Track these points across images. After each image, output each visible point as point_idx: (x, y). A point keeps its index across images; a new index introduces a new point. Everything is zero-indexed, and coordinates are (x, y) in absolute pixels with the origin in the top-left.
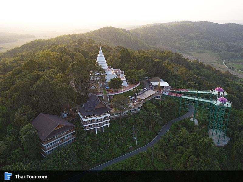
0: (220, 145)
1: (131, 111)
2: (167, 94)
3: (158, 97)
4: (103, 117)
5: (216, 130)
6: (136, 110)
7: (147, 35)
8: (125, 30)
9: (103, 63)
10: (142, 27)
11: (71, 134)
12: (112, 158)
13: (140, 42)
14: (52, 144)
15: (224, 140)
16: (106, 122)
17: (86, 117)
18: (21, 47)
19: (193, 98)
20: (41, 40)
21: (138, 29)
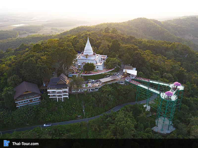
0: (162, 132)
1: (90, 90)
2: (128, 81)
3: (121, 82)
4: (61, 91)
5: (163, 118)
6: (94, 89)
7: (177, 26)
8: (157, 21)
9: (89, 50)
10: (175, 19)
11: (38, 99)
12: (61, 121)
13: (166, 32)
14: (22, 102)
15: (168, 129)
16: (66, 94)
17: (50, 89)
18: (69, 31)
19: (146, 88)
20: (85, 26)
21: (171, 20)
